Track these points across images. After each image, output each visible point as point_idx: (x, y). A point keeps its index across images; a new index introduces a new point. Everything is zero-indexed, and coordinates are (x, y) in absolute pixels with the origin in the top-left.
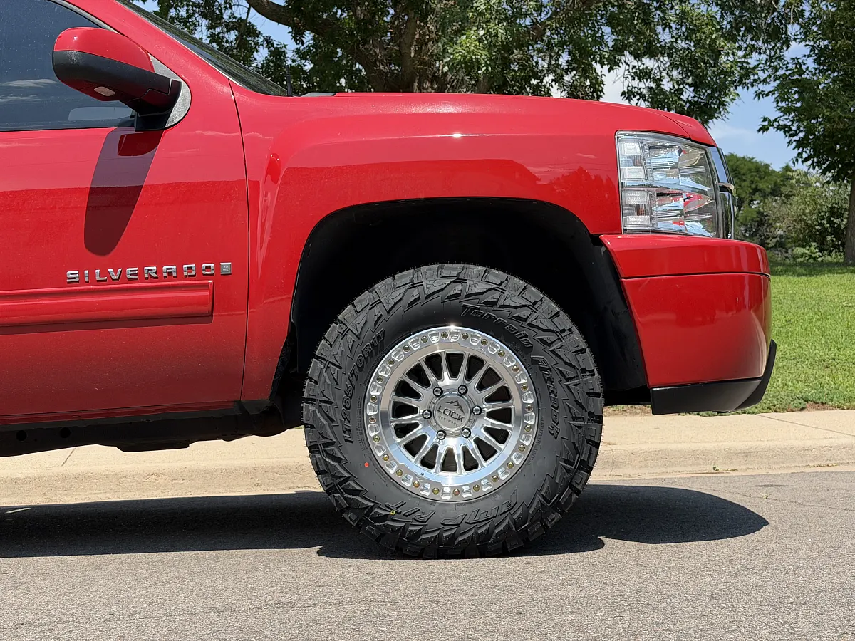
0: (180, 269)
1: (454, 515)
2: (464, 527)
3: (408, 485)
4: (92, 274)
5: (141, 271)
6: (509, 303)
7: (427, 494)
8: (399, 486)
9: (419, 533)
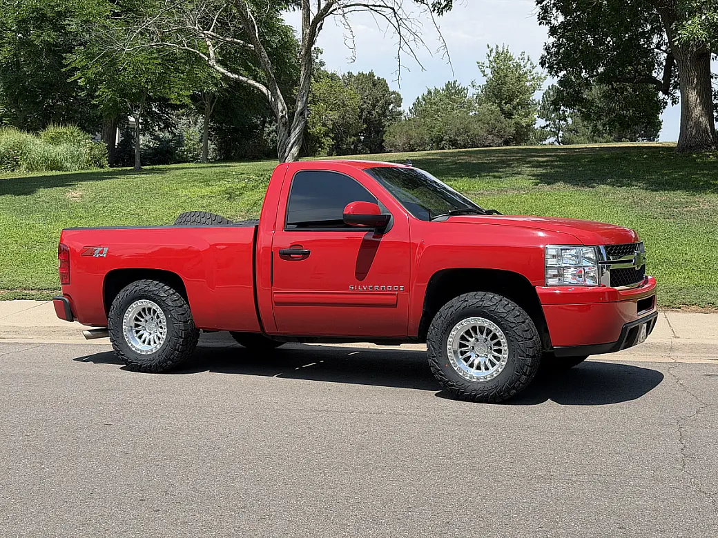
0: (386, 288)
1: (476, 387)
2: (480, 392)
3: (461, 374)
4: (358, 287)
5: (373, 288)
6: (498, 311)
7: (468, 378)
8: (458, 375)
9: (463, 392)
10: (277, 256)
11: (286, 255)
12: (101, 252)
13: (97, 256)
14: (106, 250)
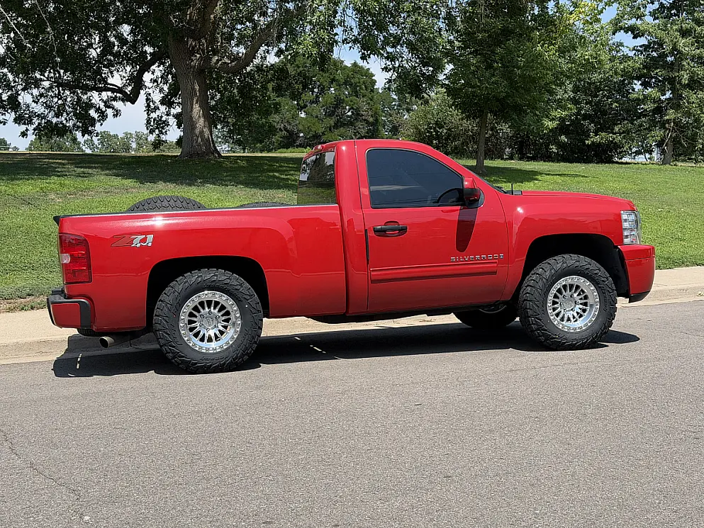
0: (487, 257)
5: (475, 258)
10: (371, 234)
11: (381, 232)
12: (144, 240)
13: (138, 245)
14: (150, 237)
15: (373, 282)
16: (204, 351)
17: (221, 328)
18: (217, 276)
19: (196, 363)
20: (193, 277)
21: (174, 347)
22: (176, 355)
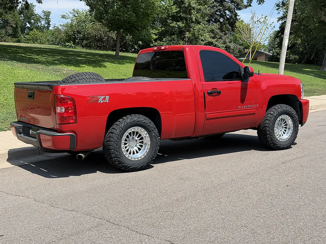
0: (252, 106)
4: (242, 107)
5: (247, 106)
11: (210, 94)
12: (104, 99)
13: (102, 102)
14: (107, 97)
15: (207, 119)
16: (133, 160)
17: (139, 147)
18: (140, 118)
19: (130, 167)
20: (129, 119)
21: (120, 158)
22: (120, 162)
